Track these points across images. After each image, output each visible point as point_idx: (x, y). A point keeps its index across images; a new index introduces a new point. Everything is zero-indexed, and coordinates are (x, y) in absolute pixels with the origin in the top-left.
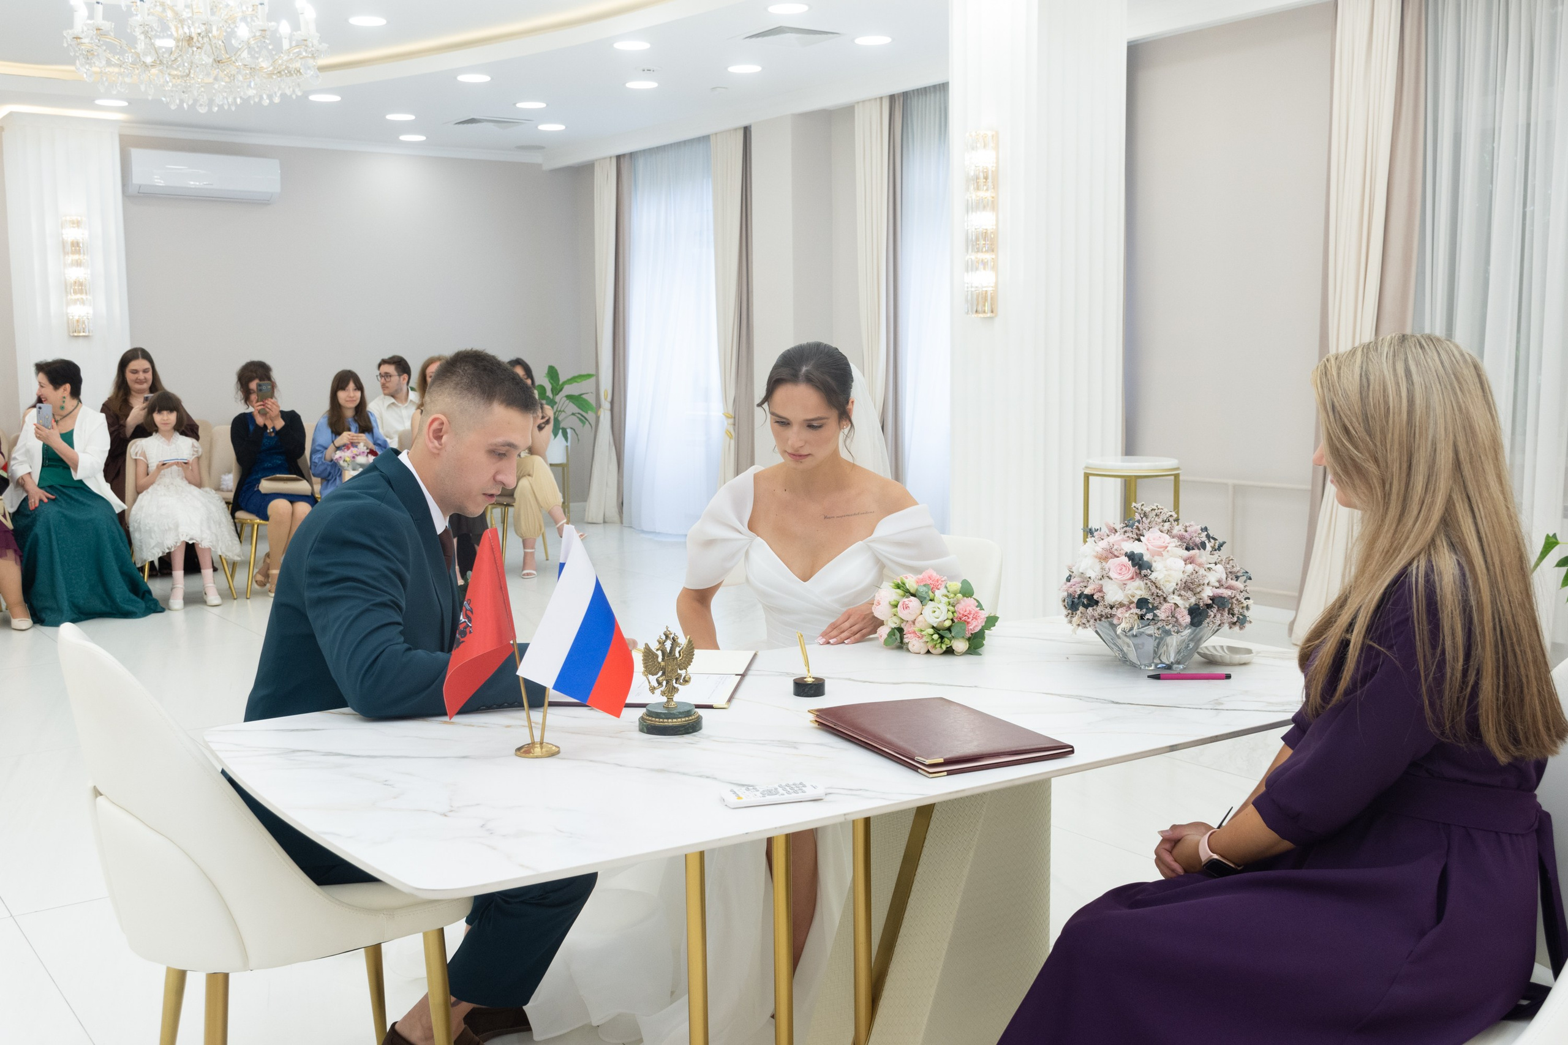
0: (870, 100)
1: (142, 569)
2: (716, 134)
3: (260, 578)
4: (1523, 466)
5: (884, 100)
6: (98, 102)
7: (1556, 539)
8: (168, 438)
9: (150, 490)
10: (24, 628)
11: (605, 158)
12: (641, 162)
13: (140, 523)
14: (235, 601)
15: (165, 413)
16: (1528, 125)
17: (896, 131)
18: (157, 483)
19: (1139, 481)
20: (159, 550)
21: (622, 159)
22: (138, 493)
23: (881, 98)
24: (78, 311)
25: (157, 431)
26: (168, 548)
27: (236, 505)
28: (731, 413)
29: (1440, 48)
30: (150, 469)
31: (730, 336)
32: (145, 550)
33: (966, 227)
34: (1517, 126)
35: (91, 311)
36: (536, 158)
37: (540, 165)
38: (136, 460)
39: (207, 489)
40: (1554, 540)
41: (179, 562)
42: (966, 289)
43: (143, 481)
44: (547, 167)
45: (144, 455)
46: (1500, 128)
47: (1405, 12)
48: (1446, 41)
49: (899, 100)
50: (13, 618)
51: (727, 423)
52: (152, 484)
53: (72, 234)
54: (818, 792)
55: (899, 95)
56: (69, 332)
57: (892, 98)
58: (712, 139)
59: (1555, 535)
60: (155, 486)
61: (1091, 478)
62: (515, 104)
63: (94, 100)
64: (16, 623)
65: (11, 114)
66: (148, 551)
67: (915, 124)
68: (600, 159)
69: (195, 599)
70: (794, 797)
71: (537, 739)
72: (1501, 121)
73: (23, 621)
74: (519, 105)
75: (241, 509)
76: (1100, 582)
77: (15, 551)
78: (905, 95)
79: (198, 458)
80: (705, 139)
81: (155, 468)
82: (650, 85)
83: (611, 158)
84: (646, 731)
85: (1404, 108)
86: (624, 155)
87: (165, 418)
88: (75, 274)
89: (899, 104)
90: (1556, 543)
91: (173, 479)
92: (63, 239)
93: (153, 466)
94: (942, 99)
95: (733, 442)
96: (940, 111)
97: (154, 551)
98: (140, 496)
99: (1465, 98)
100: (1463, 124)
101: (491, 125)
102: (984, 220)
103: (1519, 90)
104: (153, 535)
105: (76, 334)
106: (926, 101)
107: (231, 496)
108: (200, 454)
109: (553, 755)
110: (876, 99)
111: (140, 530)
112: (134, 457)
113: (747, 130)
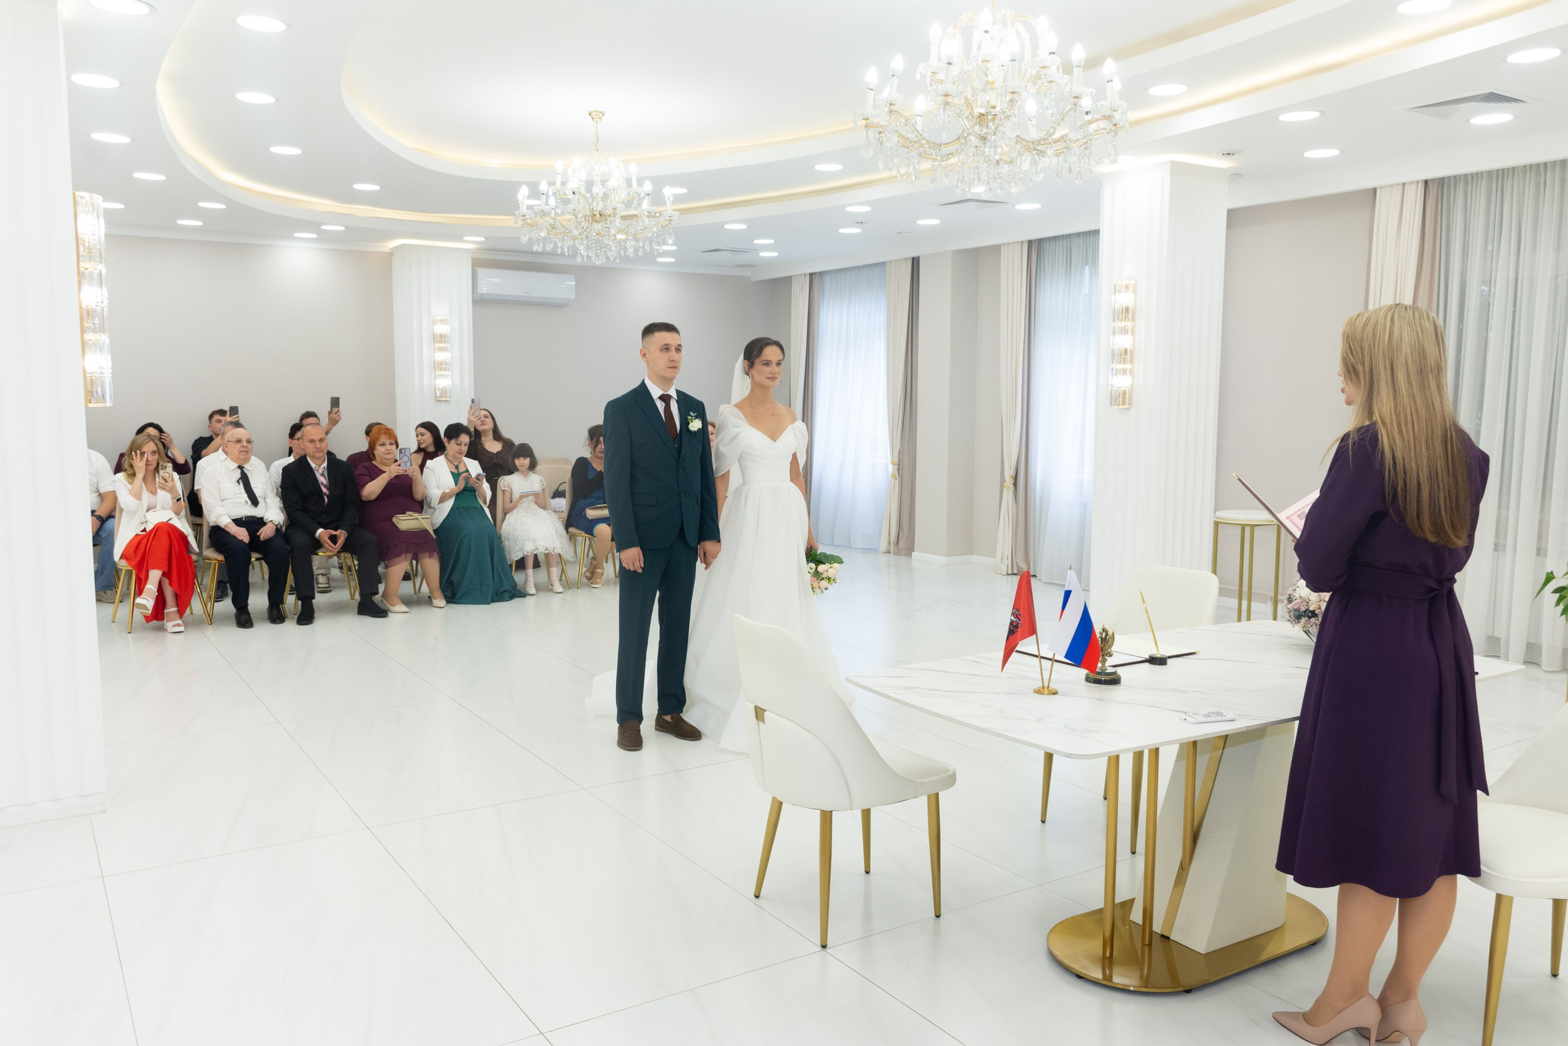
0: (1013, 243)
1: (511, 566)
2: (891, 261)
3: (588, 574)
4: (1508, 519)
5: (1024, 244)
6: (465, 238)
7: (1553, 574)
8: (526, 475)
9: (514, 511)
10: (442, 606)
11: (801, 275)
12: (828, 279)
13: (509, 534)
14: (570, 590)
15: (522, 458)
16: (1517, 279)
17: (1032, 264)
18: (519, 507)
19: (1255, 528)
20: (521, 553)
21: (814, 276)
22: (505, 514)
23: (1022, 242)
24: (443, 383)
25: (518, 470)
26: (527, 552)
27: (569, 524)
28: (896, 461)
29: (1451, 227)
30: (513, 497)
31: (898, 404)
32: (512, 553)
33: (1112, 346)
34: (1508, 280)
35: (450, 383)
36: (746, 273)
37: (750, 277)
38: (503, 490)
39: (550, 511)
40: (1552, 576)
41: (530, 563)
42: (1110, 388)
43: (508, 505)
44: (753, 280)
45: (509, 486)
46: (1496, 280)
47: (1427, 200)
48: (1456, 218)
49: (1035, 244)
50: (434, 599)
51: (891, 469)
52: (515, 508)
53: (440, 329)
54: (1231, 716)
55: (1035, 240)
56: (436, 397)
57: (1030, 243)
58: (888, 266)
59: (1552, 573)
60: (518, 509)
61: (1220, 525)
62: (753, 241)
63: (463, 237)
64: (436, 602)
65: (402, 245)
66: (514, 556)
67: (1047, 264)
68: (796, 275)
69: (545, 588)
70: (1218, 719)
71: (1046, 685)
72: (1496, 275)
73: (440, 602)
74: (755, 242)
75: (572, 526)
76: (1319, 603)
77: (438, 553)
78: (1040, 241)
79: (543, 489)
80: (884, 263)
81: (518, 497)
82: (856, 230)
83: (805, 274)
84: (1092, 681)
85: (1424, 270)
86: (815, 273)
87: (521, 462)
88: (441, 356)
89: (1035, 246)
90: (1554, 578)
91: (529, 505)
92: (434, 333)
93: (516, 495)
94: (1068, 243)
95: (897, 482)
96: (1067, 252)
97: (518, 554)
98: (507, 516)
99: (1469, 258)
100: (1468, 276)
101: (727, 252)
102: (1124, 342)
103: (1510, 254)
104: (518, 543)
105: (440, 399)
106: (1056, 244)
107: (565, 515)
108: (545, 486)
109: (1055, 693)
110: (1018, 242)
111: (509, 540)
112: (503, 489)
113: (915, 262)
